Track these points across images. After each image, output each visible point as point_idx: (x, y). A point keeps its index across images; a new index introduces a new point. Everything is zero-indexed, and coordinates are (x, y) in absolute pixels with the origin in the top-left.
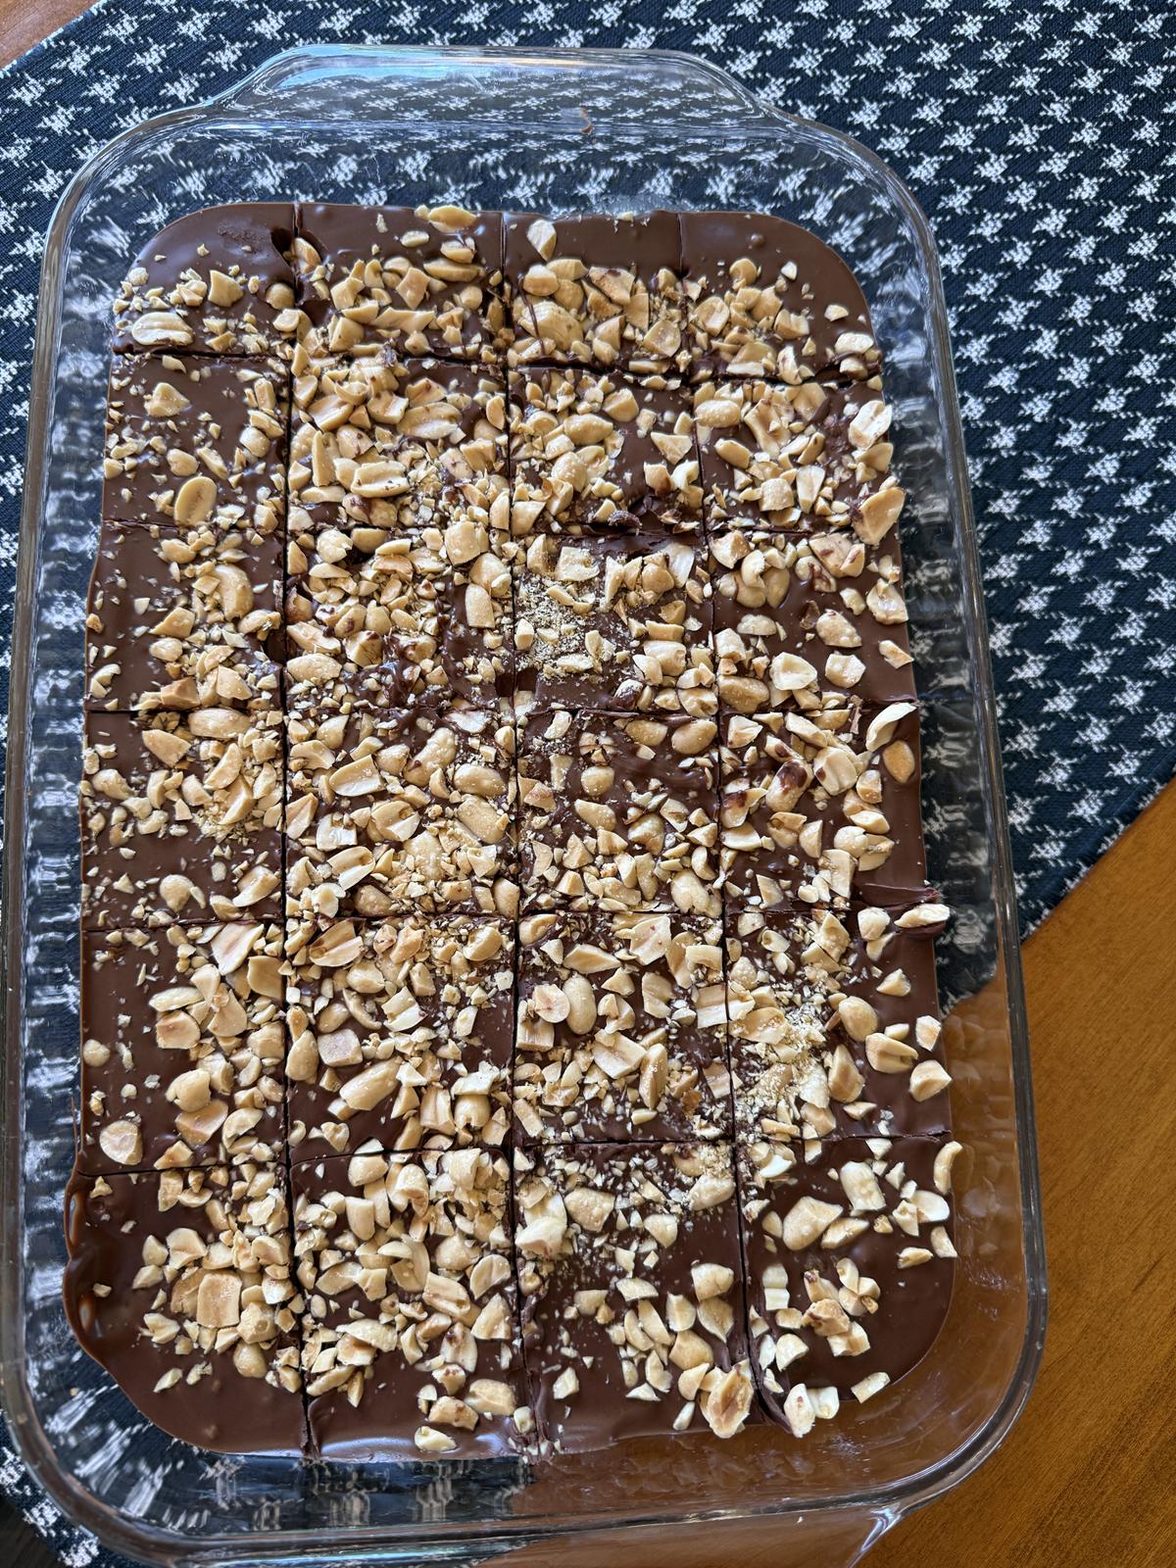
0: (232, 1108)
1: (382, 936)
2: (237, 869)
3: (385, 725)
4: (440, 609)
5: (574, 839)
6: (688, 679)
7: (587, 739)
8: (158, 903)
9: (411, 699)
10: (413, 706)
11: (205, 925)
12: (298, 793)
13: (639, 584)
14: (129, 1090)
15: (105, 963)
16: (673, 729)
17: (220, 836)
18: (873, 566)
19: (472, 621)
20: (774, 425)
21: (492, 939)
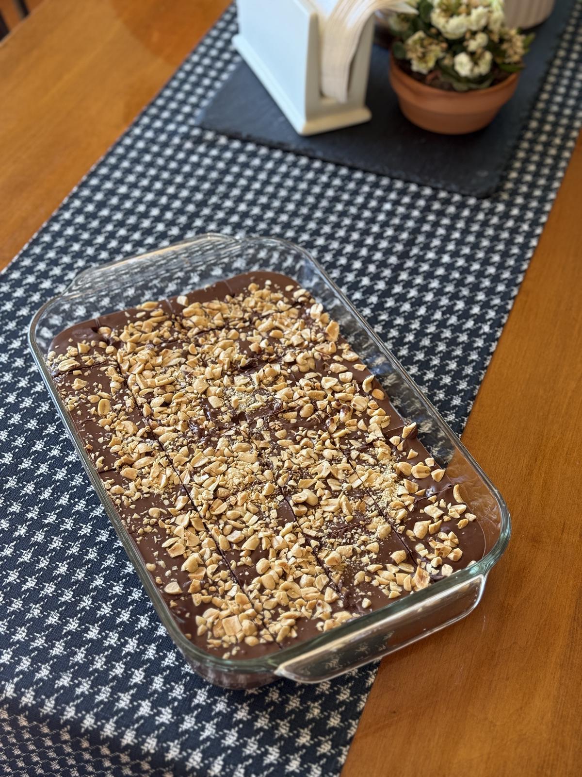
0: (206, 567)
1: (232, 499)
2: (172, 499)
3: (201, 444)
4: (202, 407)
5: (282, 452)
6: (296, 396)
7: (271, 424)
8: (150, 517)
9: (206, 432)
10: (208, 435)
11: (170, 518)
12: (181, 472)
13: (265, 377)
14: (168, 573)
15: (141, 541)
16: (299, 411)
17: (162, 492)
18: (339, 347)
19: (214, 407)
20: (286, 323)
21: (270, 487)
